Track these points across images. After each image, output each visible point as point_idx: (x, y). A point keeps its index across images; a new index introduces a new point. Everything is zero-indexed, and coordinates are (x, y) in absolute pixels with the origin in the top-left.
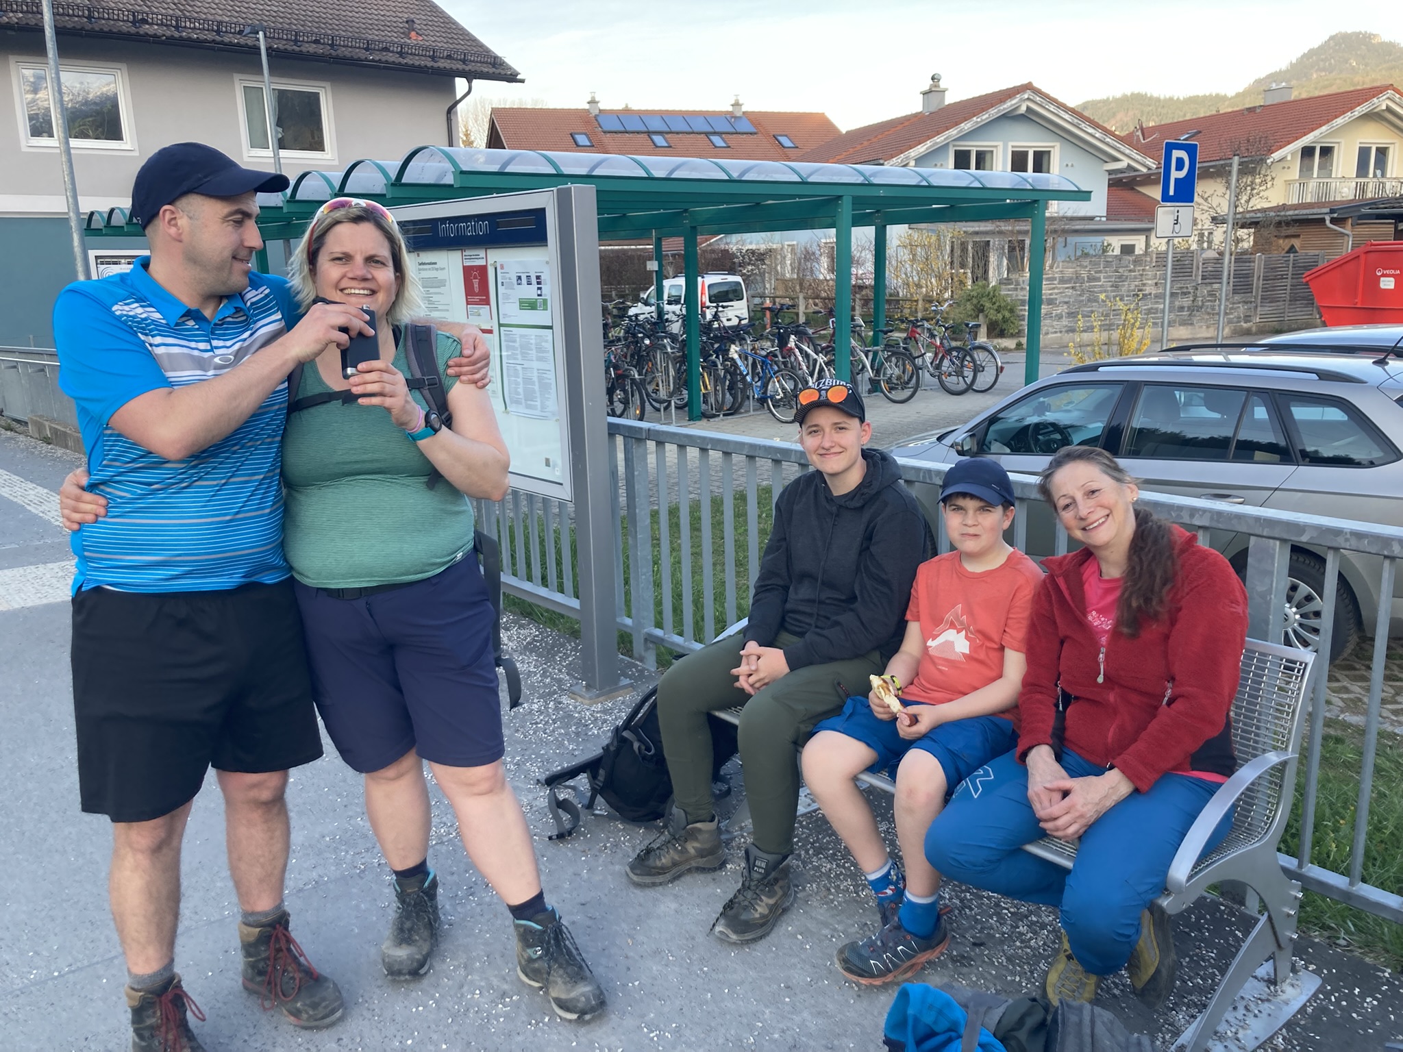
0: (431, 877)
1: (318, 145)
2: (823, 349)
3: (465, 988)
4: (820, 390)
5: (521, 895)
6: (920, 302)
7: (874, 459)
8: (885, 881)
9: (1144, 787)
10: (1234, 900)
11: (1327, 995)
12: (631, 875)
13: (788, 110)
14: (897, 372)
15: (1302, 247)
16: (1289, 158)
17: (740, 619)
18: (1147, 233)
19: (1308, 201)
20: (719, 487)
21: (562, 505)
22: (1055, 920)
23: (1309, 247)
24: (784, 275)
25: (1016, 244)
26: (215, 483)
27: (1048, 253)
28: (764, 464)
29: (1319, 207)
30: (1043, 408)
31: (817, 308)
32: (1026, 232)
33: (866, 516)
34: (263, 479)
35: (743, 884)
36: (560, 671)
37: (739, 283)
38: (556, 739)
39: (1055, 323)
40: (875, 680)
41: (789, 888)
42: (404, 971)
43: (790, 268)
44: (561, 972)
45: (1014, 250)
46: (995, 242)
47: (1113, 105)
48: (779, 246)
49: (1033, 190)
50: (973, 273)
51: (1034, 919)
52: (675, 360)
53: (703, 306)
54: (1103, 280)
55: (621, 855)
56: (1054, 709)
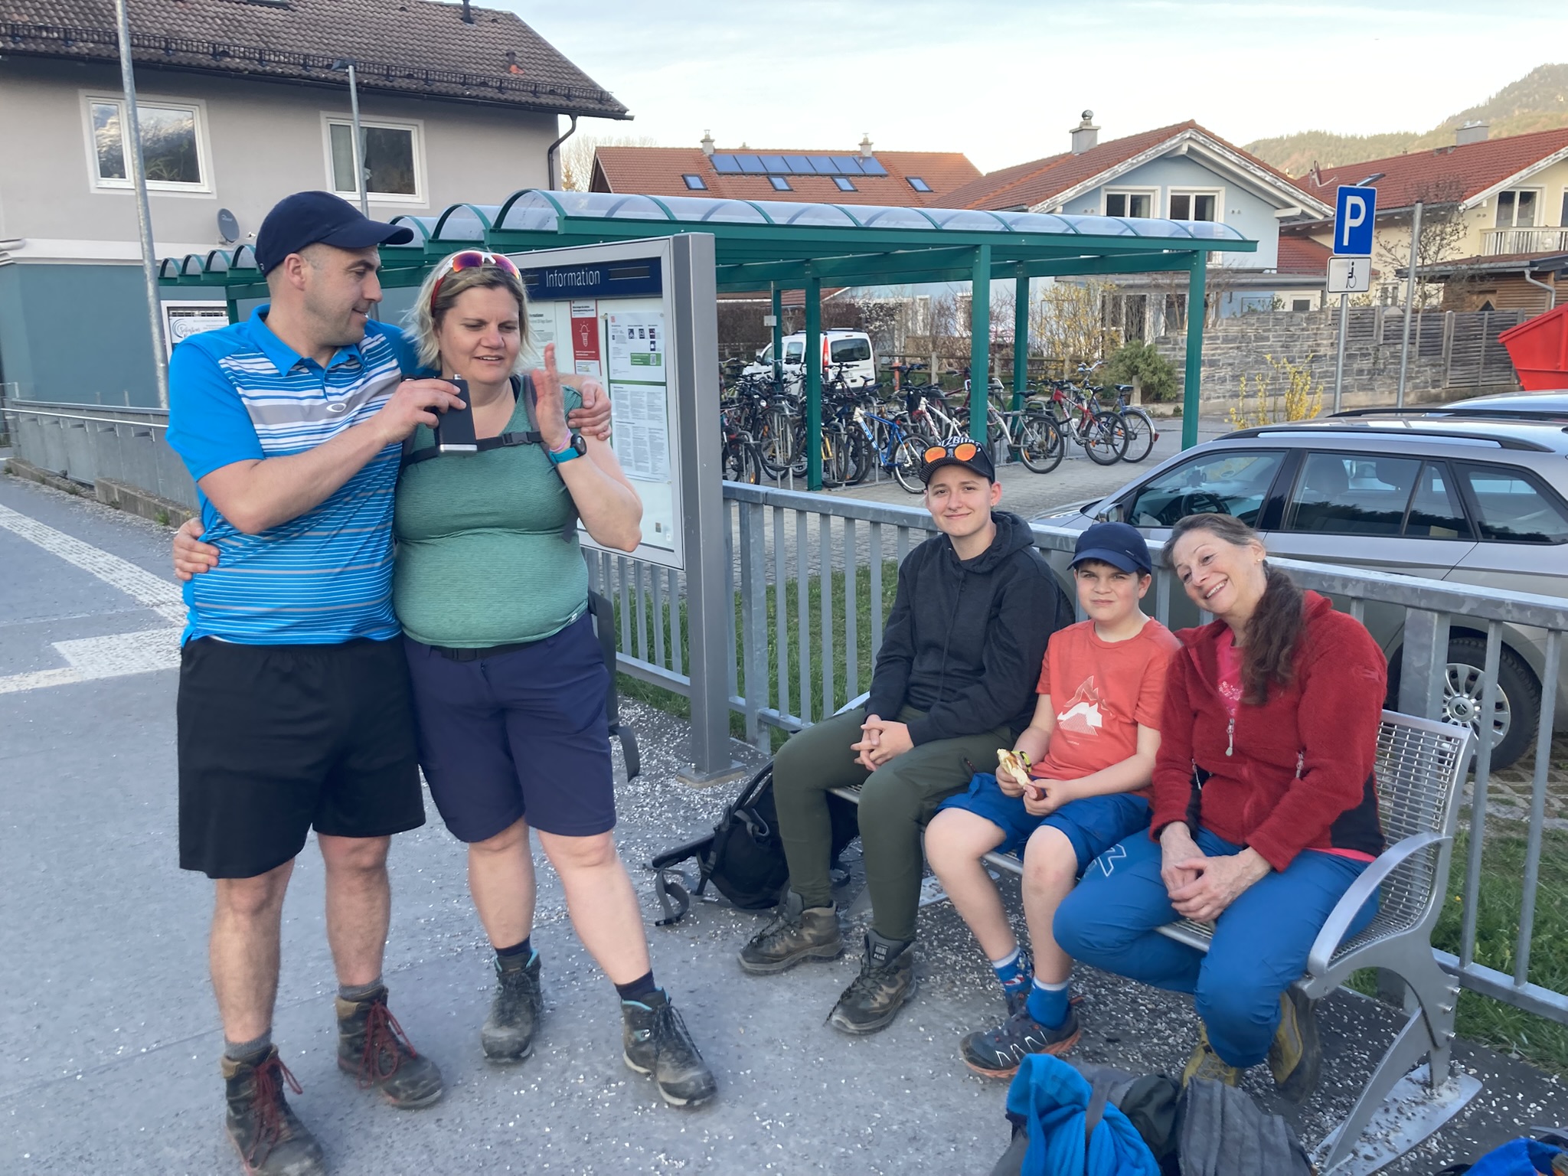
0: (533, 957)
1: (408, 188)
2: (957, 413)
3: (568, 1074)
4: (947, 448)
5: (629, 973)
6: (1067, 363)
7: (1005, 523)
8: (1013, 969)
9: (1280, 865)
10: (1390, 1001)
11: (1488, 1100)
12: (743, 962)
13: (923, 150)
14: (1039, 438)
15: (1499, 304)
16: (1485, 205)
17: (861, 692)
18: (1322, 288)
19: (1507, 252)
20: (840, 562)
21: (671, 573)
22: (1195, 1017)
23: (1507, 304)
24: (915, 332)
25: (1175, 299)
26: (326, 533)
27: (1210, 309)
28: (890, 533)
29: (1518, 260)
30: (1197, 478)
31: (951, 369)
32: (1185, 286)
33: (995, 581)
34: (374, 532)
35: (862, 972)
36: (667, 753)
37: (865, 341)
38: (663, 823)
39: (1218, 387)
41: (911, 978)
42: (505, 1053)
43: (922, 324)
44: (670, 1056)
45: (1174, 305)
46: (1151, 296)
47: (1287, 144)
48: (910, 300)
49: (1193, 239)
50: (1126, 330)
51: (1174, 1016)
52: (794, 424)
53: (825, 365)
54: (1272, 339)
55: (732, 943)
56: (1190, 786)
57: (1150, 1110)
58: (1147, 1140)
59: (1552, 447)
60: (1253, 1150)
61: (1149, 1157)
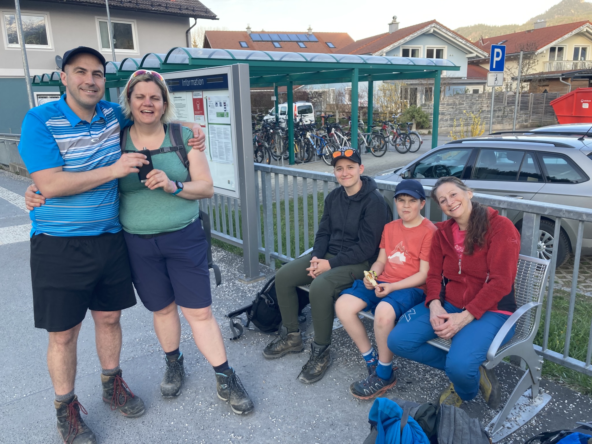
0: (181, 355)
1: (131, 47)
2: (346, 134)
3: (195, 401)
4: (342, 151)
5: (218, 362)
6: (388, 114)
7: (366, 181)
8: (370, 356)
9: (478, 317)
10: (516, 364)
11: (554, 403)
12: (264, 354)
14: (377, 144)
15: (550, 90)
16: (545, 52)
18: (484, 85)
19: (553, 70)
20: (302, 193)
21: (235, 200)
23: (553, 90)
24: (330, 102)
25: (428, 89)
27: (442, 93)
28: (320, 183)
29: (557, 73)
30: (439, 159)
31: (344, 117)
32: (432, 84)
33: (362, 204)
34: (111, 190)
35: (310, 358)
36: (235, 270)
37: (311, 106)
38: (233, 298)
39: (445, 123)
40: (366, 273)
41: (330, 359)
42: (170, 394)
43: (332, 99)
44: (235, 394)
45: (428, 91)
46: (419, 88)
47: (470, 29)
48: (328, 90)
49: (436, 66)
50: (410, 101)
51: (432, 372)
52: (283, 139)
53: (295, 115)
54: (465, 104)
55: (260, 346)
56: (441, 285)
57: (426, 418)
58: (425, 431)
59: (575, 147)
60: (467, 433)
61: (426, 438)
